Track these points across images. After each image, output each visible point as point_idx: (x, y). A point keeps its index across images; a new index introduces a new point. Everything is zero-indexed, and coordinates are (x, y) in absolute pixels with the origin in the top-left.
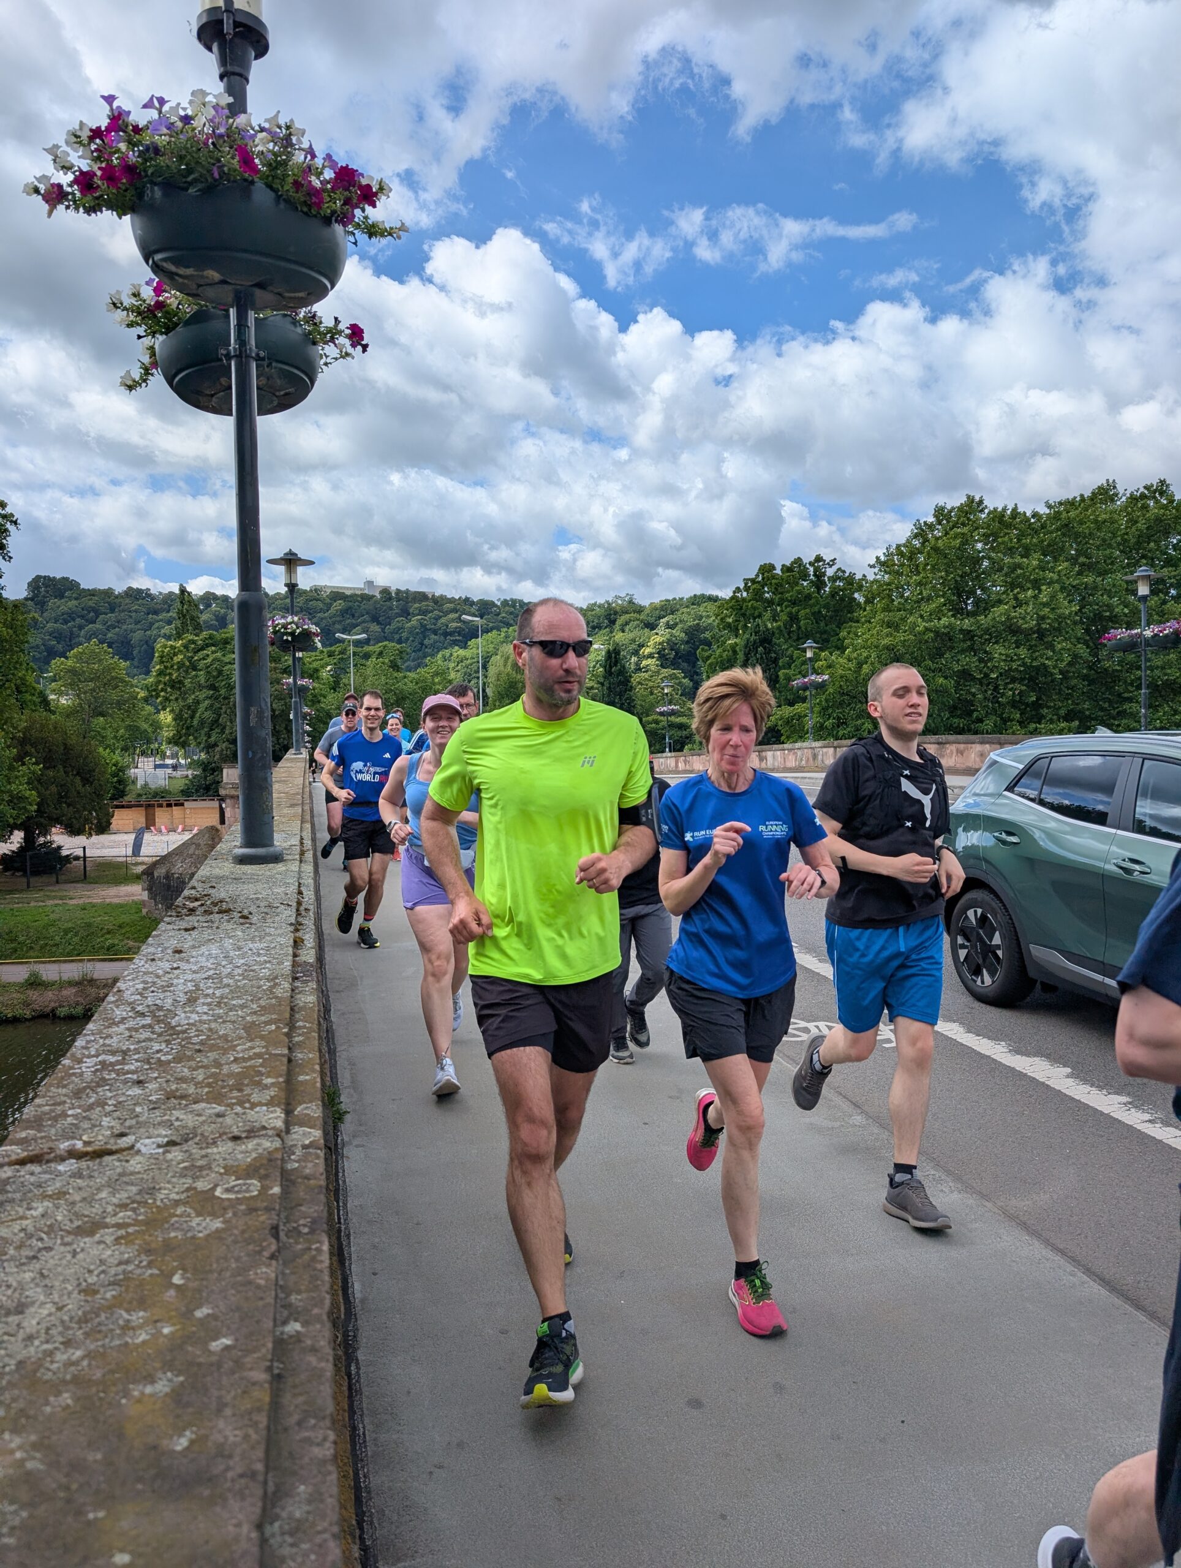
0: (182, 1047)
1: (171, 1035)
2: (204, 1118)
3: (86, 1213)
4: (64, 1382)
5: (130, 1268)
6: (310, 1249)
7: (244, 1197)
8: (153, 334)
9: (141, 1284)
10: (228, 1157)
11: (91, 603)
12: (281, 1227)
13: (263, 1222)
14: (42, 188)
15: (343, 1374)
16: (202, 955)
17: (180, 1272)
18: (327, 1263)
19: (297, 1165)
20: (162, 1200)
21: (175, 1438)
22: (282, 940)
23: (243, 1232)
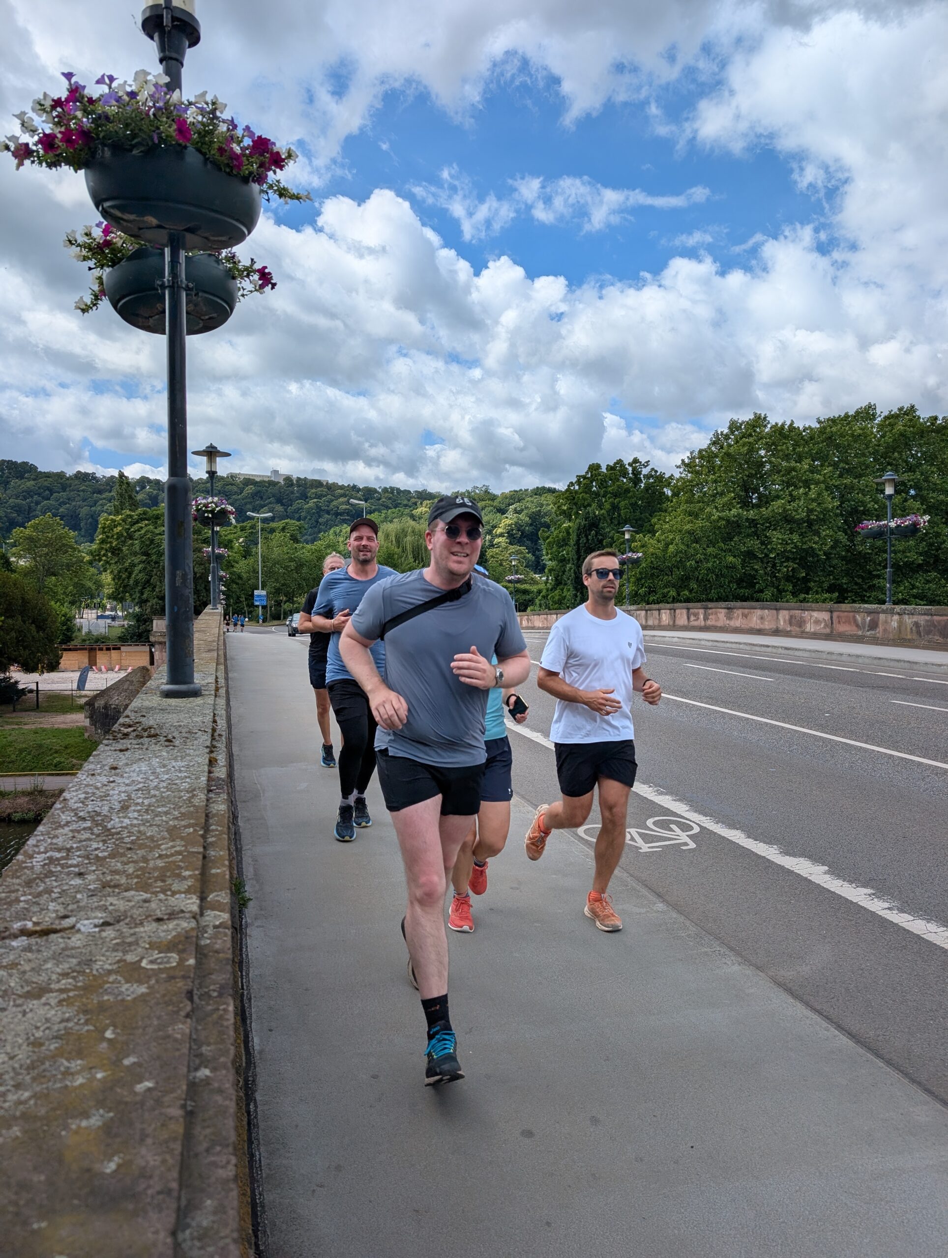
0: (116, 845)
1: (107, 836)
2: (133, 903)
3: (34, 980)
4: (15, 1118)
5: (70, 1025)
6: (218, 1009)
7: (166, 968)
8: (102, 267)
9: (79, 1038)
10: (152, 935)
11: (46, 484)
12: (195, 992)
13: (180, 988)
14: (12, 147)
15: (244, 1111)
16: (134, 771)
17: (112, 1028)
18: (232, 1021)
19: (208, 941)
20: (97, 970)
21: (105, 1163)
22: (200, 760)
23: (164, 996)
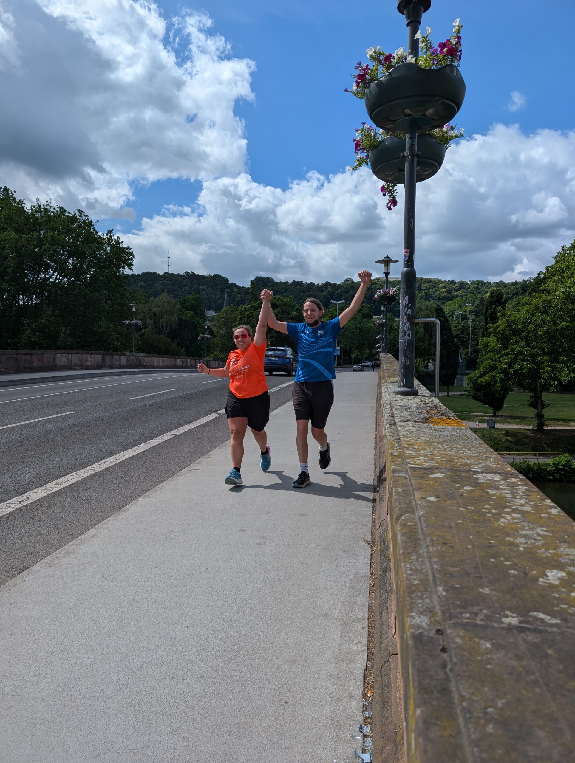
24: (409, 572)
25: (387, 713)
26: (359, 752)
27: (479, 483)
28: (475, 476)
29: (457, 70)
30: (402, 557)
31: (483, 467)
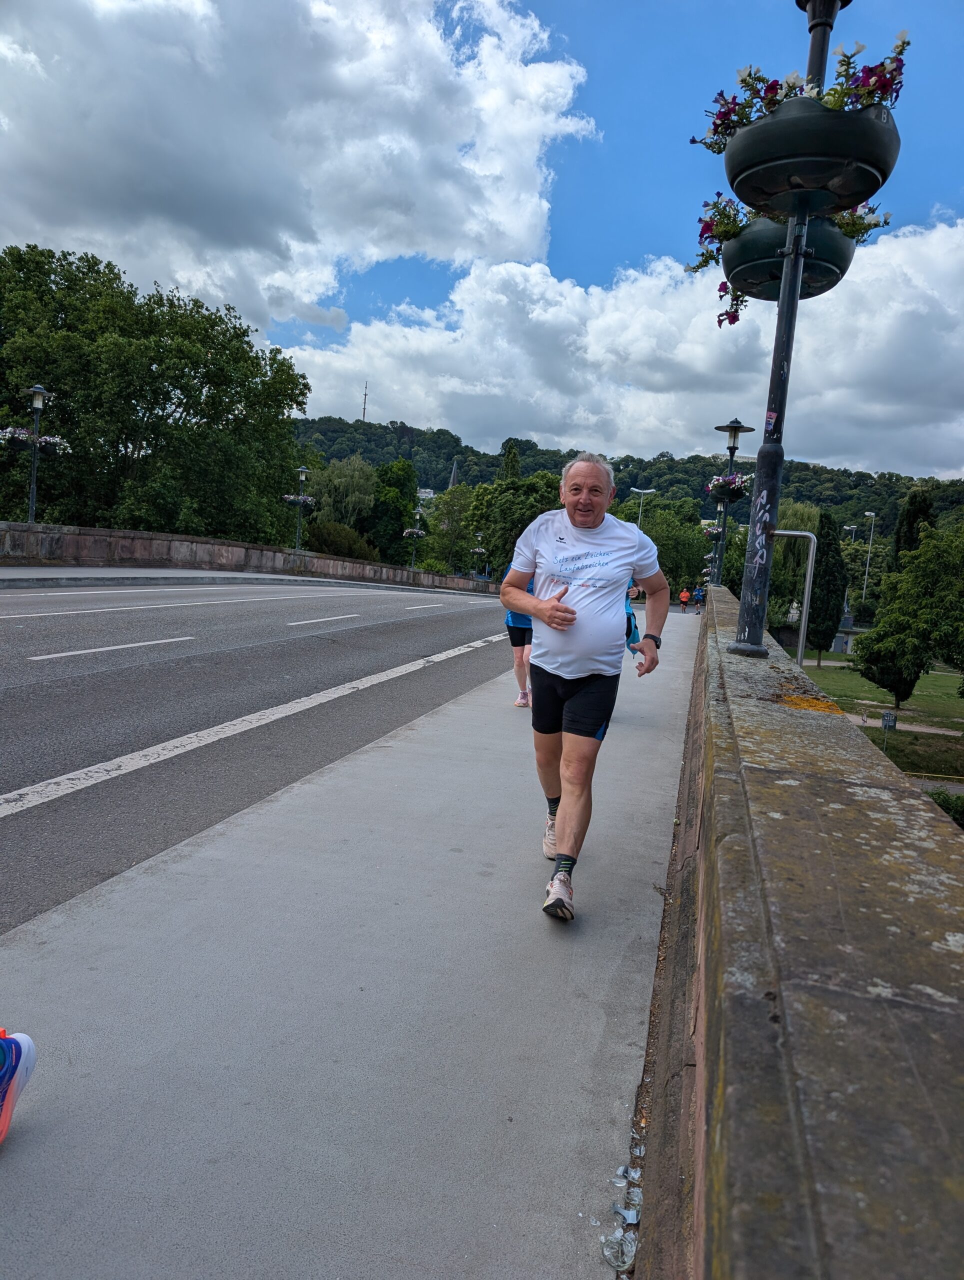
24: (730, 914)
25: (669, 1150)
26: (620, 1206)
27: (854, 800)
28: (849, 790)
29: (889, 114)
30: (721, 893)
31: (863, 778)
